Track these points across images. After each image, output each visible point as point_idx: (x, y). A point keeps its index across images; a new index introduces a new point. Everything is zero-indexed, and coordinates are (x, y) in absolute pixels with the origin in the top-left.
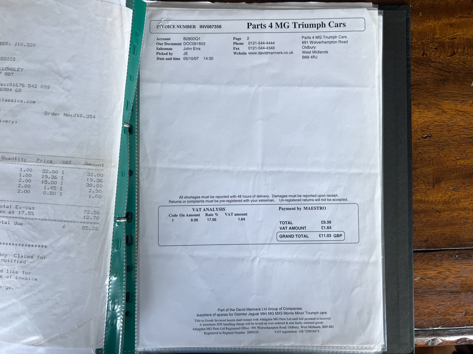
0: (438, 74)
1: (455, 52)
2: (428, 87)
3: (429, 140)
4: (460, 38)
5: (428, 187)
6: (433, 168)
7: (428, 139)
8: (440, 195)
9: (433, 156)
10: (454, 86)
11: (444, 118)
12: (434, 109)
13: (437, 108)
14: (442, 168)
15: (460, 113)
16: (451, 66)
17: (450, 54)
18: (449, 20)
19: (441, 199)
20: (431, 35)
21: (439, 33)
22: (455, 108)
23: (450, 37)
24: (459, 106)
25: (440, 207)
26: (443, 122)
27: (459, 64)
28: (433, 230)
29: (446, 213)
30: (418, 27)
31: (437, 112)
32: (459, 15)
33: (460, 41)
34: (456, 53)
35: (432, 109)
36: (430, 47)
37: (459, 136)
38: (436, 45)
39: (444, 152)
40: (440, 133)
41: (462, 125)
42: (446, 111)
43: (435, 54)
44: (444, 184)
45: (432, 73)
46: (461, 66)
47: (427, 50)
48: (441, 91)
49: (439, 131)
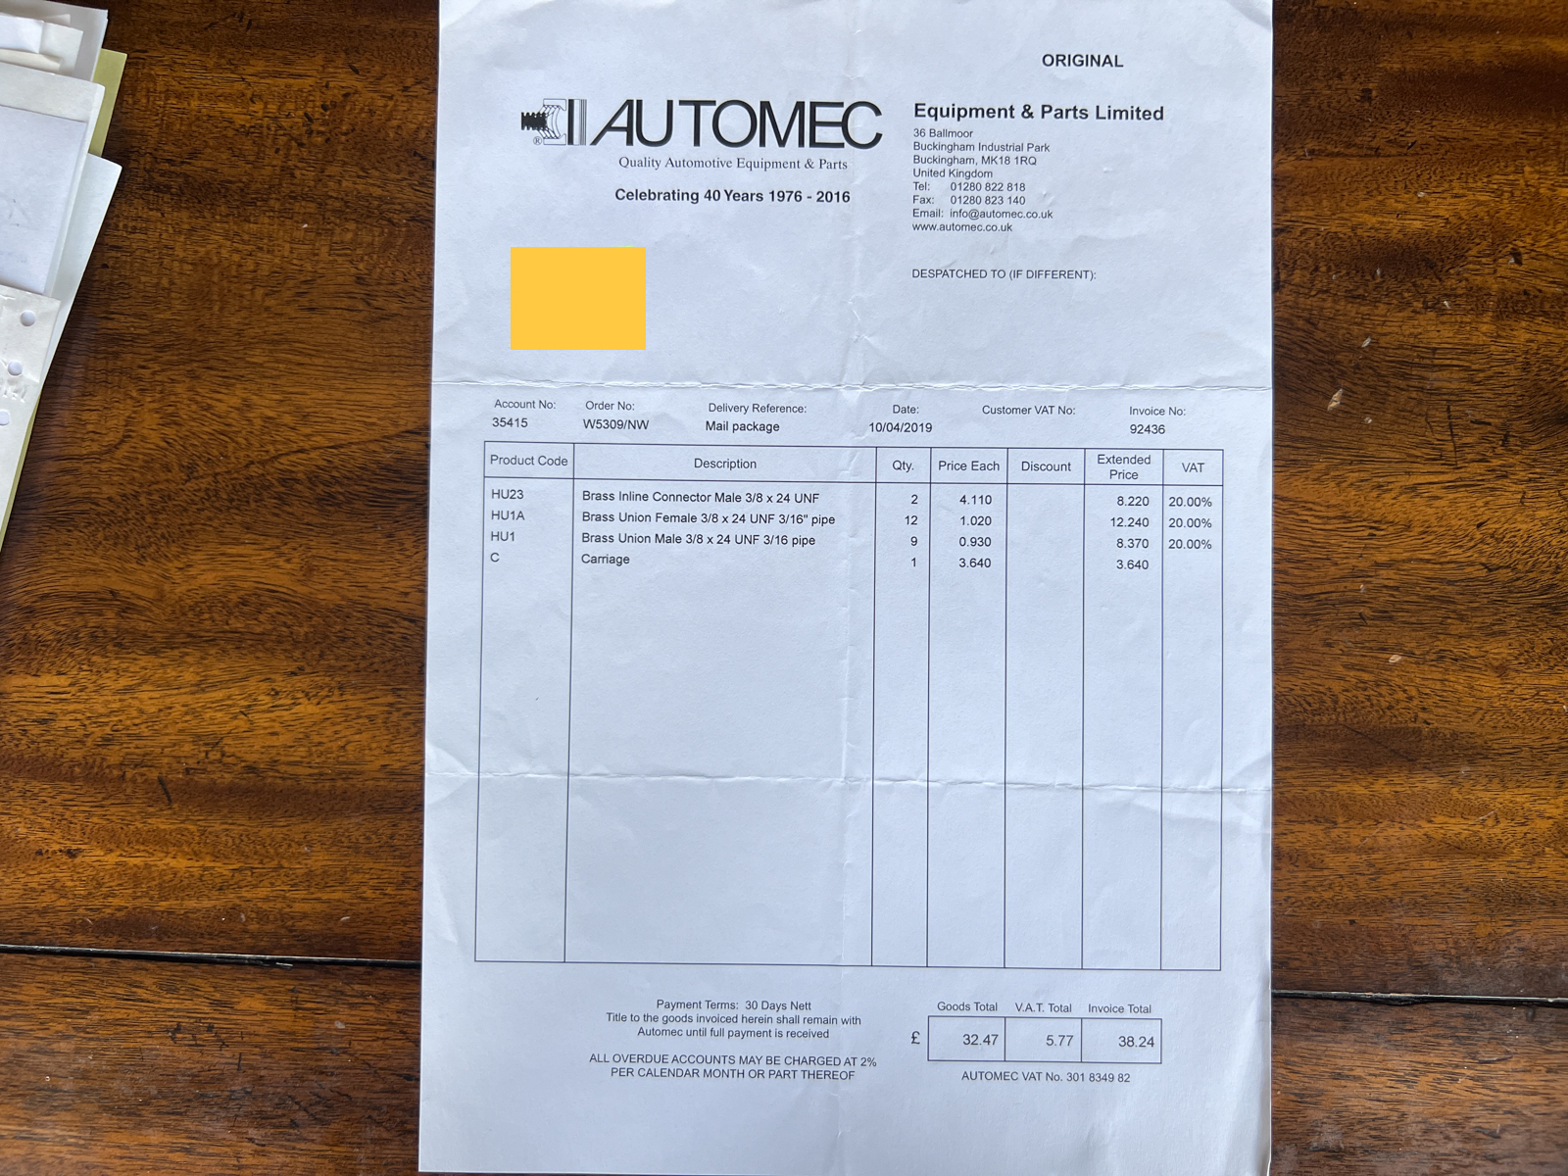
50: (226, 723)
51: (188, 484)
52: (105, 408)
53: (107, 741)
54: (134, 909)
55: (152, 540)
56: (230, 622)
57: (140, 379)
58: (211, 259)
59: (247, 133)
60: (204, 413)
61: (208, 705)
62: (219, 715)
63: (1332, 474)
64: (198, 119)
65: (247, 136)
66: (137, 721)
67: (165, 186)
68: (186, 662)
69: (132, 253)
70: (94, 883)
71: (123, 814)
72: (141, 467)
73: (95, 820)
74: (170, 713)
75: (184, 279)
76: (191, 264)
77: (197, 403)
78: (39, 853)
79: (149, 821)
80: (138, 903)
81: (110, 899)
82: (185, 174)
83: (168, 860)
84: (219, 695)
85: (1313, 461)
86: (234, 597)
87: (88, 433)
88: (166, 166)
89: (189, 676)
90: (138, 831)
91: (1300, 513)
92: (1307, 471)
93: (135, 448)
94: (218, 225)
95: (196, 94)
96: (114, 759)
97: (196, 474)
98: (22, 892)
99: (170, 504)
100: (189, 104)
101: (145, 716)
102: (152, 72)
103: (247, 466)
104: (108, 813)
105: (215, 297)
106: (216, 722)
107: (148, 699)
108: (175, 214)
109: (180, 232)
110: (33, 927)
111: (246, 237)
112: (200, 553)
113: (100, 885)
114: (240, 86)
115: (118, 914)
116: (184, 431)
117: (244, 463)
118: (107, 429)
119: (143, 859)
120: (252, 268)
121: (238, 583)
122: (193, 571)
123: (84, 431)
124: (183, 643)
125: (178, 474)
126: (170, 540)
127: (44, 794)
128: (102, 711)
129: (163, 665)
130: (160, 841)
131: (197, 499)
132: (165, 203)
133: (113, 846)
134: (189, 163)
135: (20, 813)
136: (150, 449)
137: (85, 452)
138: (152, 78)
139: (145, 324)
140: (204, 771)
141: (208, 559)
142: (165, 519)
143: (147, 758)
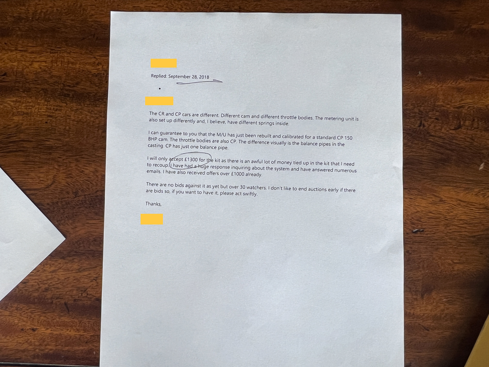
0: (437, 152)
1: (460, 125)
2: (423, 168)
3: (421, 235)
4: (469, 107)
5: (415, 297)
6: (423, 272)
7: (419, 235)
8: (430, 307)
9: (425, 256)
10: (457, 168)
11: (442, 208)
12: (429, 196)
13: (433, 195)
14: (434, 272)
15: (462, 204)
16: (453, 143)
17: (454, 127)
18: (456, 83)
19: (430, 312)
20: (432, 102)
21: (443, 100)
22: (456, 197)
23: (456, 105)
24: (462, 194)
25: (429, 324)
26: (439, 214)
27: (466, 140)
28: (418, 352)
29: (436, 331)
30: (416, 90)
31: (433, 201)
32: (470, 77)
33: (469, 111)
34: (462, 127)
35: (426, 197)
36: (429, 116)
37: (459, 233)
38: (437, 115)
39: (439, 253)
40: (435, 228)
41: (464, 220)
42: (444, 200)
43: (435, 126)
44: (436, 294)
45: (430, 149)
46: (468, 143)
47: (424, 120)
48: (440, 174)
49: (434, 224)
50: (88, 283)
51: (76, 199)
52: (46, 172)
53: (46, 290)
54: (56, 350)
55: (63, 218)
56: (90, 247)
57: (58, 162)
58: (83, 120)
59: (96, 76)
60: (81, 173)
61: (82, 277)
62: (86, 280)
63: (481, 193)
64: (79, 71)
65: (96, 77)
66: (57, 283)
67: (67, 94)
68: (75, 262)
69: (56, 118)
70: (42, 340)
71: (52, 316)
72: (60, 193)
73: (42, 318)
74: (69, 280)
75: (74, 126)
76: (76, 121)
77: (78, 170)
78: (22, 330)
79: (62, 318)
80: (57, 347)
81: (48, 346)
82: (74, 90)
83: (68, 332)
84: (86, 273)
85: (474, 188)
86: (91, 238)
87: (40, 181)
88: (67, 88)
89: (76, 266)
90: (57, 322)
91: (470, 206)
92: (472, 192)
93: (57, 186)
94: (86, 108)
95: (79, 63)
96: (49, 296)
97: (78, 195)
98: (16, 344)
99: (69, 206)
100: (76, 66)
101: (60, 281)
102: (63, 55)
103: (96, 192)
104: (46, 315)
105: (85, 133)
106: (85, 283)
107: (61, 275)
108: (71, 104)
109: (73, 110)
110: (20, 356)
111: (96, 112)
112: (79, 223)
113: (44, 341)
114: (94, 60)
115: (51, 352)
116: (74, 180)
117: (95, 191)
118: (47, 179)
119: (59, 332)
120: (98, 122)
121: (93, 233)
122: (77, 229)
123: (39, 180)
124: (74, 255)
125: (71, 195)
126: (69, 218)
127: (24, 308)
128: (45, 279)
129: (66, 263)
130: (65, 325)
131: (78, 204)
132: (67, 100)
133: (48, 327)
134: (76, 87)
135: (15, 315)
136: (62, 186)
137: (39, 187)
138: (63, 57)
139: (60, 142)
140: (81, 300)
141: (82, 225)
142: (67, 211)
143: (61, 295)
